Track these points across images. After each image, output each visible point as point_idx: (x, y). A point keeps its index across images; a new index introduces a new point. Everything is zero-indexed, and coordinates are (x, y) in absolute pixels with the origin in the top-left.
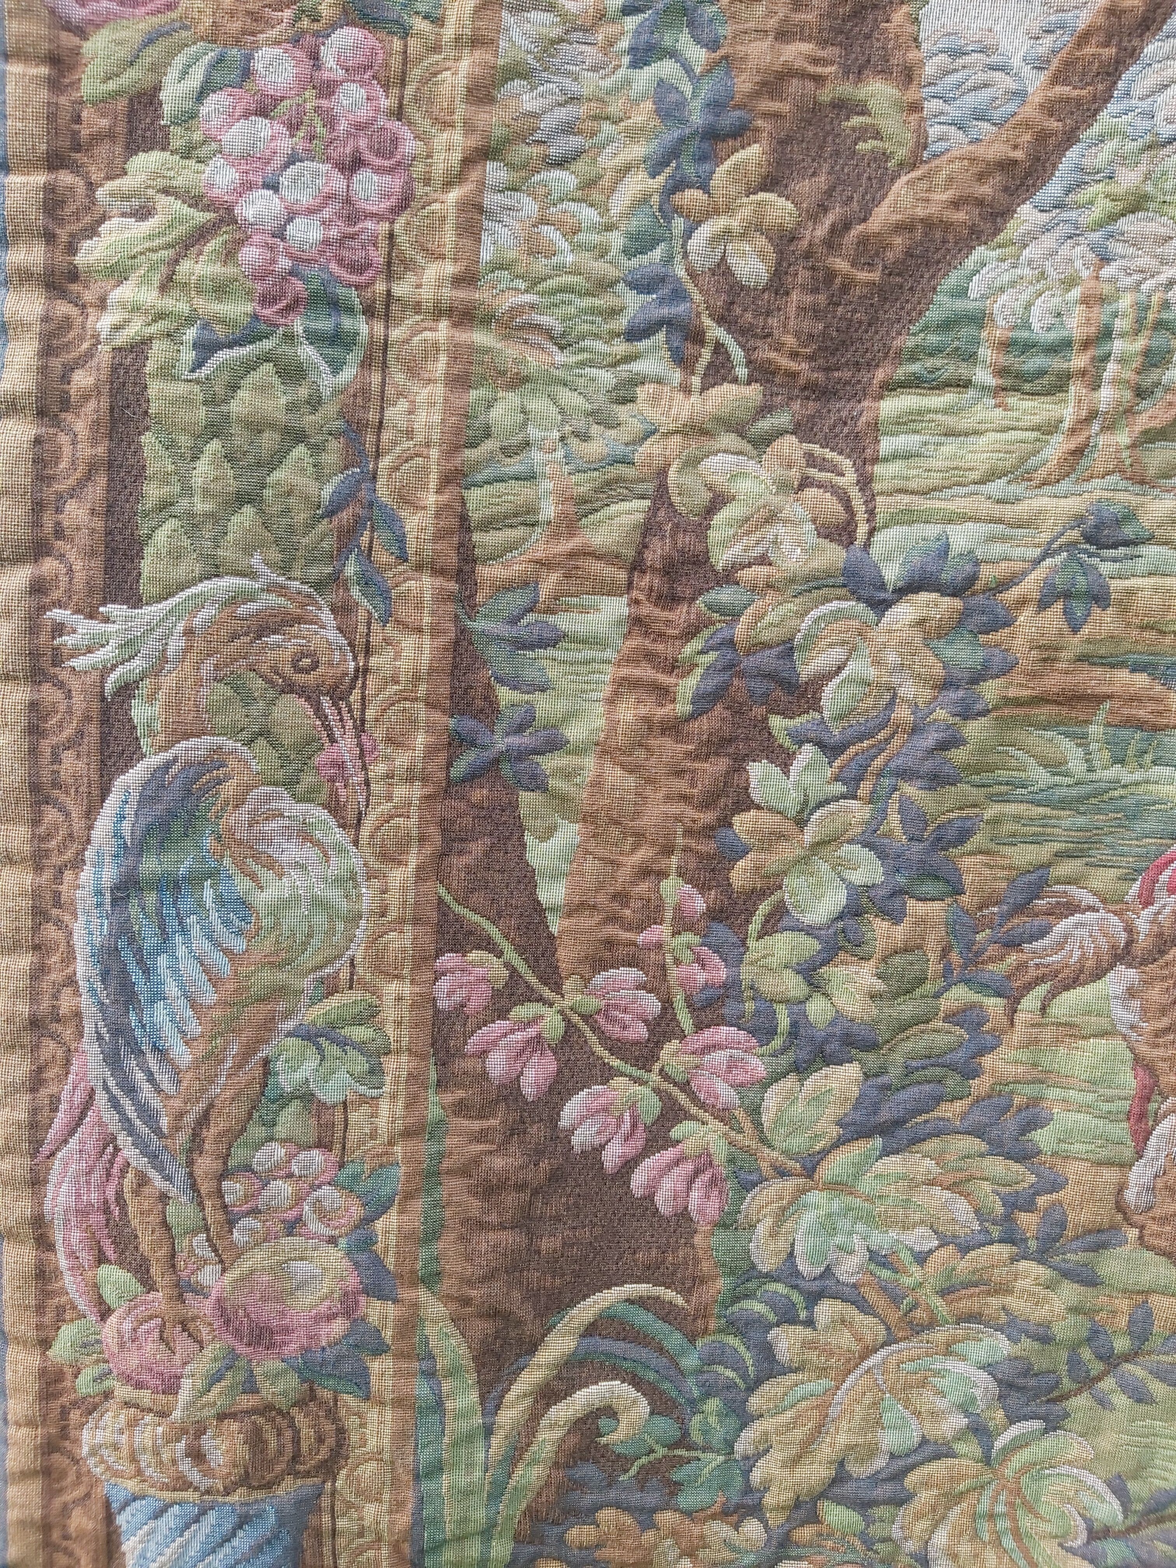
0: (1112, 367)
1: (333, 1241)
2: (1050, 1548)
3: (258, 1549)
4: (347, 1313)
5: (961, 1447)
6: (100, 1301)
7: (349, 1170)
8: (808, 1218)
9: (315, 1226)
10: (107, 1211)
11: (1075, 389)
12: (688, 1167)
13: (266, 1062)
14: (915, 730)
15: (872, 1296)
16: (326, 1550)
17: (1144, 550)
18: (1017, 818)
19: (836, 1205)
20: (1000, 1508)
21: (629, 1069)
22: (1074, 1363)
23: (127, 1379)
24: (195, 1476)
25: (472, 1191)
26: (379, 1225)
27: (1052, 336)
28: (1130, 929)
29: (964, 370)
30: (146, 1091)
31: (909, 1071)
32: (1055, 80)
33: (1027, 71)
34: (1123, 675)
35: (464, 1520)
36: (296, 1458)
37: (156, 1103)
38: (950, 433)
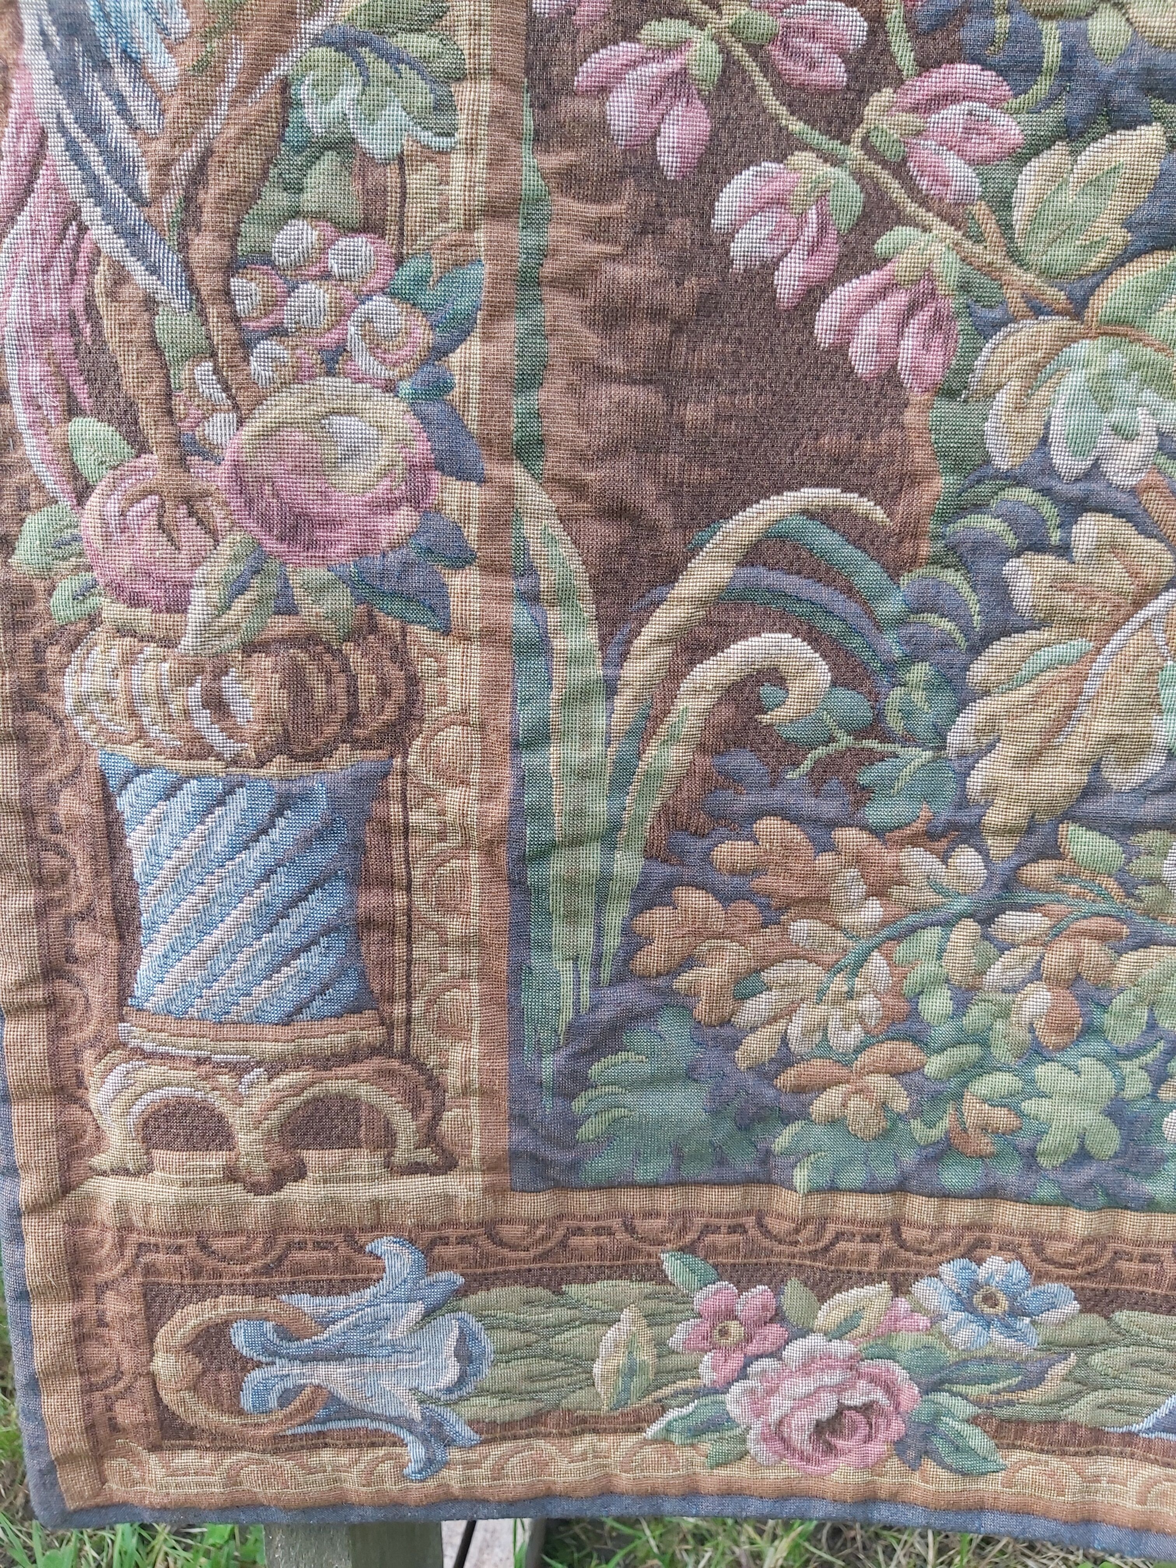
1: (390, 387)
3: (306, 844)
4: (415, 500)
6: (74, 474)
7: (410, 269)
8: (1075, 380)
9: (363, 361)
10: (74, 330)
12: (900, 299)
13: (285, 85)
15: (1158, 507)
16: (397, 854)
19: (1113, 360)
21: (815, 137)
23: (117, 590)
24: (215, 737)
25: (589, 319)
26: (455, 358)
30: (117, 129)
35: (578, 814)
36: (352, 716)
37: (131, 147)
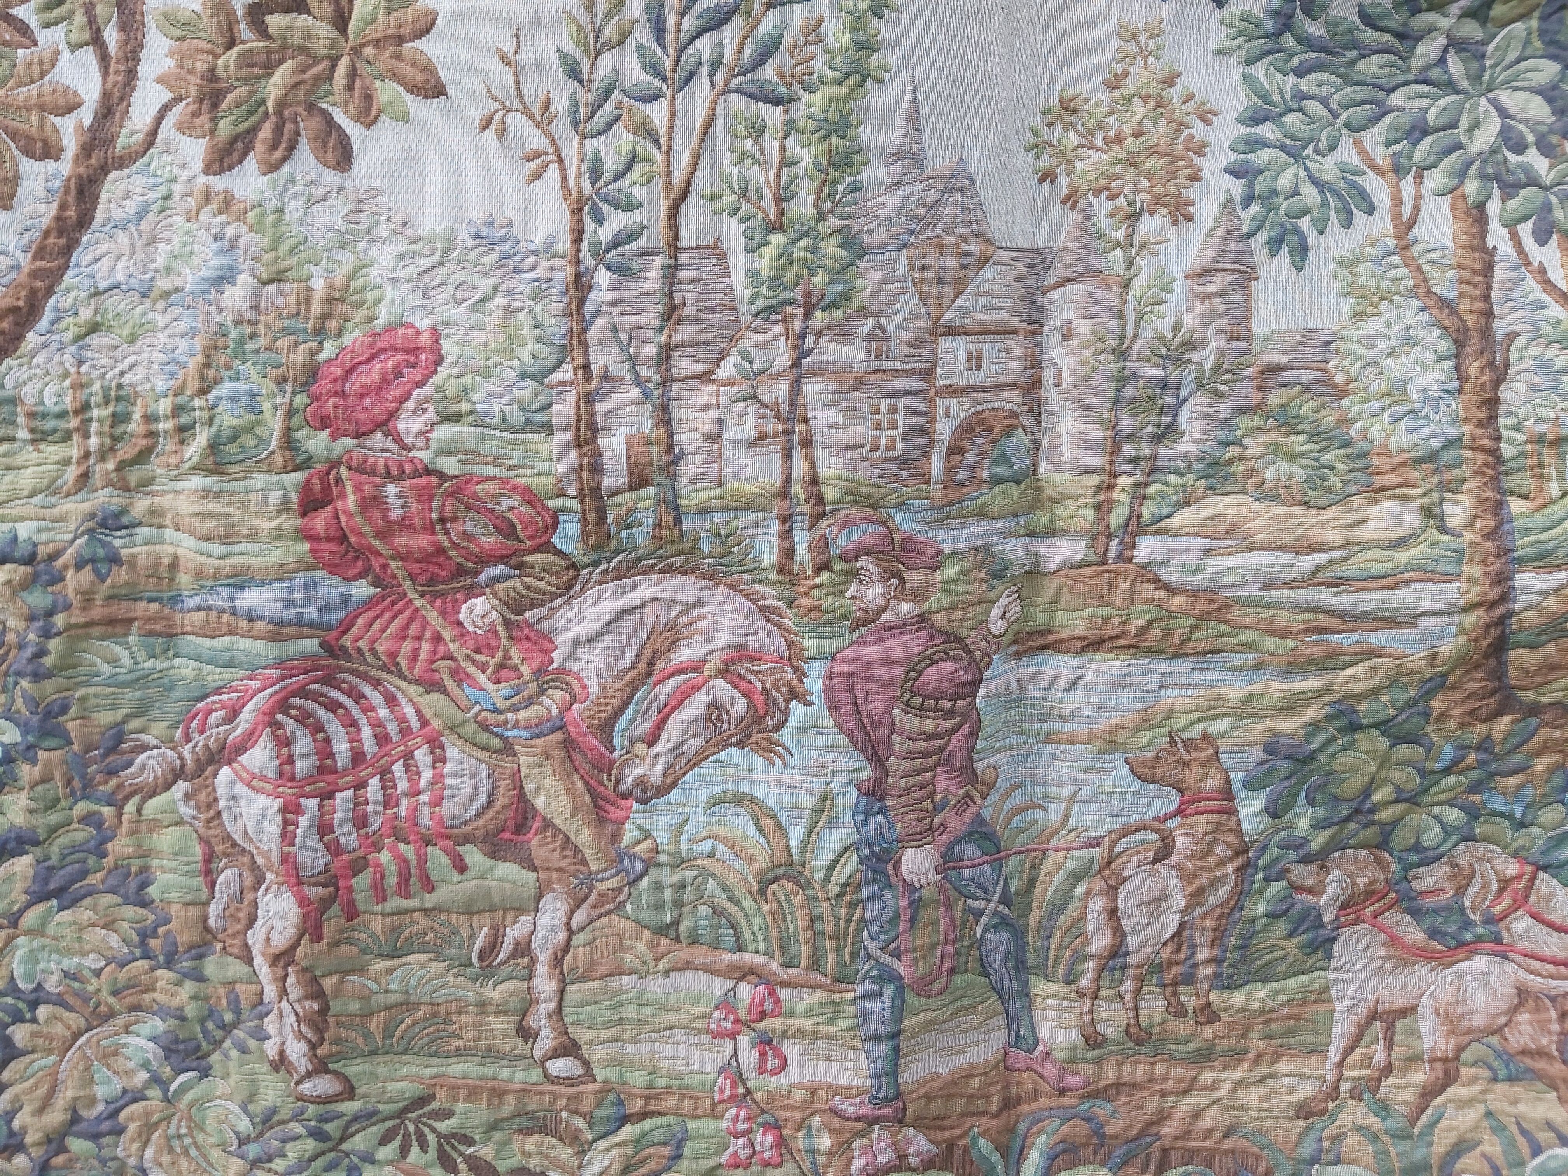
0: (94, 426)
2: (215, 1154)
5: (150, 1093)
8: (19, 954)
11: (76, 438)
14: (21, 647)
15: (70, 1000)
17: (138, 530)
18: (96, 696)
19: (35, 944)
20: (184, 1131)
22: (205, 1032)
27: (57, 409)
28: (181, 758)
29: (10, 432)
31: (64, 857)
32: (35, 258)
33: (18, 253)
34: (142, 605)
38: (8, 468)
